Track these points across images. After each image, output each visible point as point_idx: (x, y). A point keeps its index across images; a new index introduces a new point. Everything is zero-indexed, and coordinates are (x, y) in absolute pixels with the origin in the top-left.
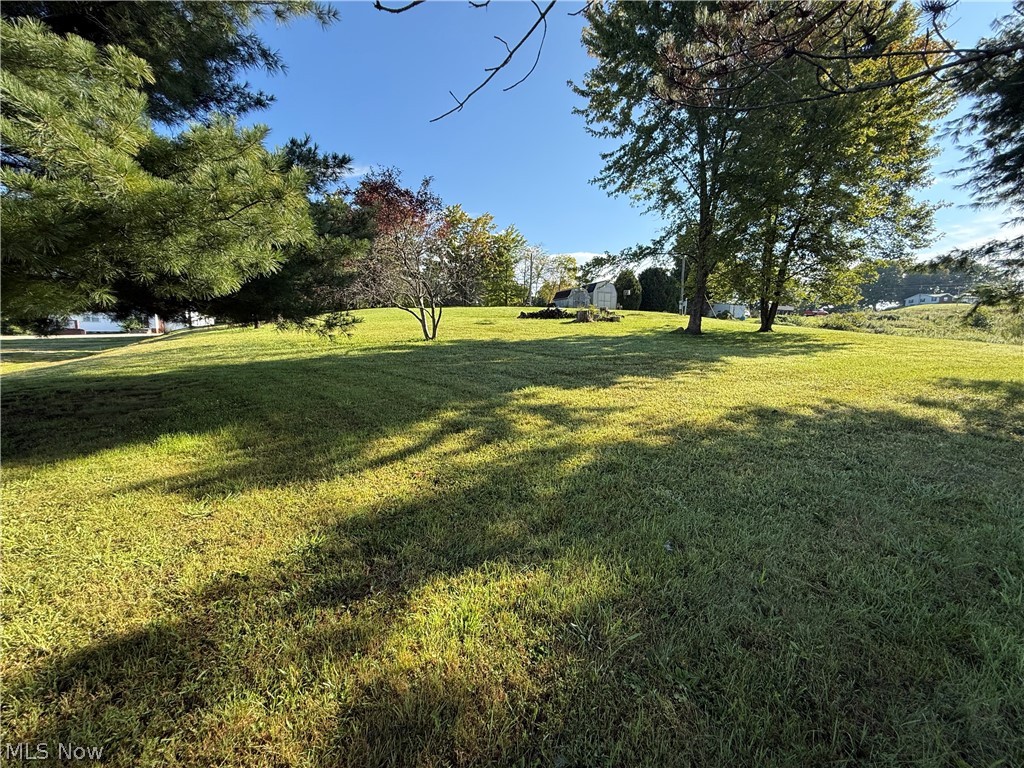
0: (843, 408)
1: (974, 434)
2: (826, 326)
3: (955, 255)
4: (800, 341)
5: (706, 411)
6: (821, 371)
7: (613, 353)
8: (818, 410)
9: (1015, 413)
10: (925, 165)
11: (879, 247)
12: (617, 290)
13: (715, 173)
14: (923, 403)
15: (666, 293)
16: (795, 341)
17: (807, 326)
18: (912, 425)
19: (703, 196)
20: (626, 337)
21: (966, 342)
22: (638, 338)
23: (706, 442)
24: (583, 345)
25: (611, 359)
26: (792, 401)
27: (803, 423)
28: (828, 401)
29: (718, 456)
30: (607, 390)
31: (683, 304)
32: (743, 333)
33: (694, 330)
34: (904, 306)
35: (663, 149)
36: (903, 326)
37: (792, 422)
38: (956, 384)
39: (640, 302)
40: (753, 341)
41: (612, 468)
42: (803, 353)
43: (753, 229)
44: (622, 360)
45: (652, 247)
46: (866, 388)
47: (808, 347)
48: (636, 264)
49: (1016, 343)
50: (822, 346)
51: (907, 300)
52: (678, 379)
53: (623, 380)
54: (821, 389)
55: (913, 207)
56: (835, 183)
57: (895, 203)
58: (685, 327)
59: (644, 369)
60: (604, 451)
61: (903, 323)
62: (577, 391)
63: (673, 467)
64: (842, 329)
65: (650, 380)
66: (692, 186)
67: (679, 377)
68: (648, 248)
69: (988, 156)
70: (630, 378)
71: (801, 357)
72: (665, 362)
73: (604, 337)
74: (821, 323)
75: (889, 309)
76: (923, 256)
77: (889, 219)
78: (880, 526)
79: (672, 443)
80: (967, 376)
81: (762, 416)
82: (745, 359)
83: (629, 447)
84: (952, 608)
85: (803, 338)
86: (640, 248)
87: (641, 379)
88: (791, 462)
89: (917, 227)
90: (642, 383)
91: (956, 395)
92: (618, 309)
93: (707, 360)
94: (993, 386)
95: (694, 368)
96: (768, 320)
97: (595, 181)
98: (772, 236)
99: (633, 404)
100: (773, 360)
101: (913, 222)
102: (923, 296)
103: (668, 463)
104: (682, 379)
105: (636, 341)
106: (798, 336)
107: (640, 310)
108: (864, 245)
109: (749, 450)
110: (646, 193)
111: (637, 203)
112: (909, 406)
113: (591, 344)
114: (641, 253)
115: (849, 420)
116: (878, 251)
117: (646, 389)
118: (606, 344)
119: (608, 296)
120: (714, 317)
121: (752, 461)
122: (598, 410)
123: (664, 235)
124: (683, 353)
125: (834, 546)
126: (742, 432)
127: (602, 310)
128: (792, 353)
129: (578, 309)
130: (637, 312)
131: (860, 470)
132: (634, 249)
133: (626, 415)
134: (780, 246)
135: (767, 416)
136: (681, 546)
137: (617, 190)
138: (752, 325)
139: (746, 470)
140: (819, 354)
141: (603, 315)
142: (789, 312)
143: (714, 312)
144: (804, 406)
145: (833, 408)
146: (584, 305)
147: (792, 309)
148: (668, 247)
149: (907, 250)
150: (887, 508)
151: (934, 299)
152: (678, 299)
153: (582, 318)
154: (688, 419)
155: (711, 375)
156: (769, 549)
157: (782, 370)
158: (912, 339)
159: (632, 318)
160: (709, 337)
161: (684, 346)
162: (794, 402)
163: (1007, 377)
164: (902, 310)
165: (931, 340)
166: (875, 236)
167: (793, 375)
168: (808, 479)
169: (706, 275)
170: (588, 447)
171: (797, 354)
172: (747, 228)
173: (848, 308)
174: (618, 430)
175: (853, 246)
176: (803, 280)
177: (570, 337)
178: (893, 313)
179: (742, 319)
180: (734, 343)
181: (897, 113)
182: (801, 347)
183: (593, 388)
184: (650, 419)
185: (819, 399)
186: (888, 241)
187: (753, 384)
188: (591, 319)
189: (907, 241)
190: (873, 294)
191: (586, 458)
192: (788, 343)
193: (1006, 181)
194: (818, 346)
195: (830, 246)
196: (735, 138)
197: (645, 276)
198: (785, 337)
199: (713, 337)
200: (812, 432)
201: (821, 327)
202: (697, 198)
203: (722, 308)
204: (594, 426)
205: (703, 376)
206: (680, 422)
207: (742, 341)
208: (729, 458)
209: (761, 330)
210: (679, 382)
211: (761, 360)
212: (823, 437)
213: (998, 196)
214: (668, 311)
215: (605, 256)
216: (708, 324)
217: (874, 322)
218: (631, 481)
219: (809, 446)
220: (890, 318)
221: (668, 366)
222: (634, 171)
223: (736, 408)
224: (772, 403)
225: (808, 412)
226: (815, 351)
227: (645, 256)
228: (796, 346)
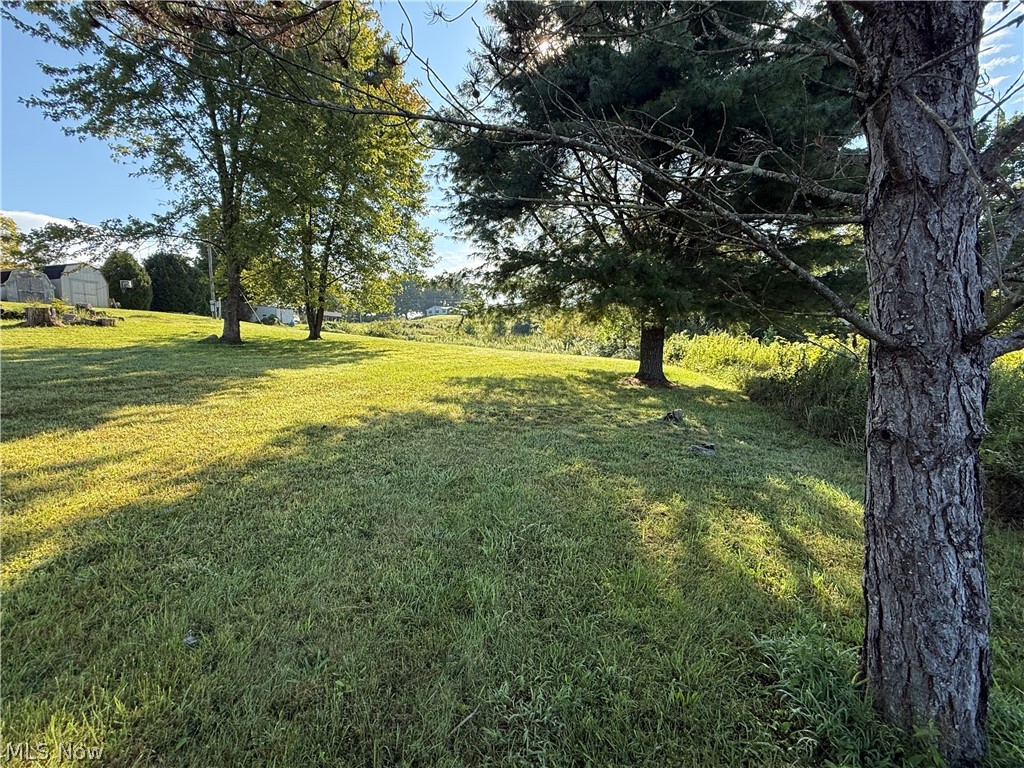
0: (384, 414)
1: (469, 421)
2: (371, 334)
3: (446, 276)
4: (348, 349)
5: (247, 440)
6: (365, 378)
7: (104, 374)
8: (363, 419)
9: (489, 401)
10: (423, 196)
11: (400, 262)
12: (108, 278)
13: (234, 148)
14: (440, 400)
15: (190, 287)
16: (343, 349)
17: (355, 333)
18: (433, 421)
19: (222, 171)
20: (128, 348)
21: (464, 346)
22: (148, 350)
23: (247, 479)
24: (43, 364)
25: (98, 384)
26: (340, 413)
27: (351, 435)
28: (372, 409)
29: (261, 493)
30: (91, 433)
31: (216, 305)
32: (292, 341)
33: (232, 339)
34: (426, 316)
35: (154, 94)
36: (427, 333)
37: (340, 436)
38: (459, 382)
39: (151, 298)
40: (303, 350)
41: (95, 555)
42: (351, 361)
43: (288, 225)
44: (121, 382)
45: (156, 224)
46: (401, 392)
47: (354, 355)
48: (132, 244)
49: (491, 347)
50: (366, 353)
51: (428, 311)
52: (210, 403)
53: (121, 413)
54: (366, 397)
55: (420, 230)
56: (359, 195)
57: (407, 225)
58: (220, 335)
59: (157, 394)
60: (80, 531)
61: (427, 330)
62: (27, 441)
63: (201, 524)
64: (384, 337)
65: (167, 408)
66: (205, 156)
67: (212, 400)
68: (149, 225)
69: (456, 201)
70: (135, 409)
71: (348, 366)
72: (192, 382)
73: (86, 350)
74: (366, 330)
75: (416, 318)
76: (430, 274)
77: (404, 238)
78: (411, 522)
79: (200, 491)
80: (465, 375)
81: (312, 435)
82: (294, 371)
83: (129, 514)
84: (456, 573)
85: (351, 345)
86: (136, 223)
87: (153, 408)
88: (339, 479)
89: (423, 249)
90: (153, 414)
91: (458, 391)
92: (113, 307)
93: (249, 376)
94: (478, 380)
95: (232, 387)
96: (315, 327)
97: (34, 103)
98: (308, 237)
99: (138, 447)
100: (323, 370)
101: (421, 244)
102: (437, 308)
103: (193, 521)
104: (215, 403)
105: (145, 354)
106: (345, 343)
107: (151, 310)
108: (389, 258)
109: (297, 477)
110: (135, 147)
111: (122, 158)
112: (431, 404)
113: (61, 361)
114: (139, 229)
115: (389, 425)
116: (400, 265)
117: (160, 422)
118: (89, 361)
119: (90, 287)
120: (258, 322)
121: (299, 489)
122: (72, 466)
123: (173, 210)
124: (217, 369)
125: (376, 556)
126: (290, 457)
127: (79, 307)
128: (341, 362)
129: (27, 305)
130: (147, 313)
131: (396, 472)
132: (126, 223)
133: (123, 466)
134: (318, 249)
135: (315, 433)
136: (210, 630)
137: (85, 130)
138: (301, 332)
139: (292, 502)
140: (363, 361)
141: (83, 315)
142: (338, 318)
143: (256, 315)
144: (351, 416)
145: (376, 415)
146: (41, 297)
147: (340, 315)
148: (180, 228)
149: (420, 268)
150: (416, 502)
151: (444, 311)
152: (209, 298)
153: (41, 319)
154: (224, 453)
155: (254, 393)
156: (317, 586)
157: (331, 381)
158: (432, 345)
159: (137, 321)
160: (252, 347)
161: (218, 359)
162: (343, 414)
163: (485, 373)
164: (425, 319)
165: (445, 345)
166: (396, 251)
167: (342, 385)
168: (353, 494)
169: (238, 271)
170: (49, 533)
171: (345, 362)
172: (281, 223)
173: (387, 316)
174: (111, 491)
175: (382, 259)
176: (344, 286)
177: (14, 351)
178: (419, 321)
179: (292, 325)
180: (281, 353)
181: (397, 144)
182: (348, 355)
183: (59, 432)
184: (167, 464)
185: (364, 408)
186: (407, 258)
187: (302, 400)
188: (59, 322)
189: (418, 259)
190: (404, 304)
191: (43, 553)
192: (337, 352)
193: (467, 223)
194: (363, 353)
195: (361, 254)
196: (253, 115)
197: (153, 263)
198: (334, 345)
199: (255, 346)
200: (358, 442)
201: (366, 334)
202: (213, 174)
203: (268, 311)
204: (62, 494)
205: (245, 396)
206: (213, 459)
207: (290, 350)
208: (275, 491)
209: (310, 338)
210: (211, 407)
211: (311, 371)
212: (367, 445)
213: (466, 234)
214: (196, 313)
215: (71, 226)
216: (248, 330)
217: (407, 330)
218: (131, 563)
219: (356, 458)
220: (418, 326)
221: (196, 386)
222: (110, 110)
223: (283, 430)
224: (322, 418)
225: (354, 423)
226: (361, 359)
227: (146, 235)
228: (344, 355)
